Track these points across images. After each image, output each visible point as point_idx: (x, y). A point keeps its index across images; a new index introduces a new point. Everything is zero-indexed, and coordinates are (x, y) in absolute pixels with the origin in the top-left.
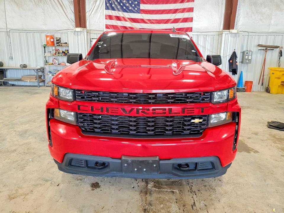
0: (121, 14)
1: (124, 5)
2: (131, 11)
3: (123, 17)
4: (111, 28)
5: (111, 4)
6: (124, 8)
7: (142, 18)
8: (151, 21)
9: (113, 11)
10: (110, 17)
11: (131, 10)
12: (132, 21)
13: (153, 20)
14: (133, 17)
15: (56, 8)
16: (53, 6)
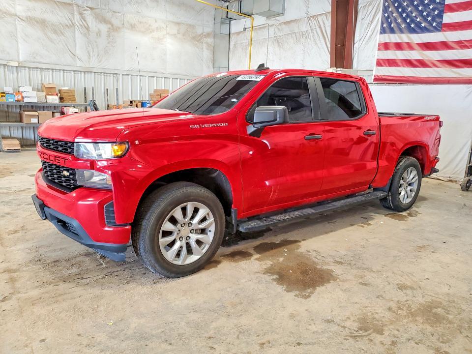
0: (404, 38)
1: (412, 21)
2: (425, 30)
3: (408, 44)
4: (385, 64)
5: (390, 24)
6: (412, 26)
7: (444, 40)
8: (463, 43)
9: (392, 35)
10: (386, 46)
11: (425, 27)
12: (424, 48)
13: (467, 41)
14: (426, 41)
15: (318, 42)
16: (314, 40)
